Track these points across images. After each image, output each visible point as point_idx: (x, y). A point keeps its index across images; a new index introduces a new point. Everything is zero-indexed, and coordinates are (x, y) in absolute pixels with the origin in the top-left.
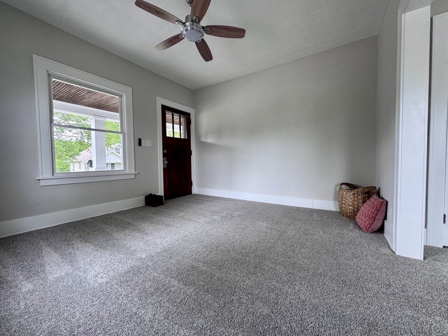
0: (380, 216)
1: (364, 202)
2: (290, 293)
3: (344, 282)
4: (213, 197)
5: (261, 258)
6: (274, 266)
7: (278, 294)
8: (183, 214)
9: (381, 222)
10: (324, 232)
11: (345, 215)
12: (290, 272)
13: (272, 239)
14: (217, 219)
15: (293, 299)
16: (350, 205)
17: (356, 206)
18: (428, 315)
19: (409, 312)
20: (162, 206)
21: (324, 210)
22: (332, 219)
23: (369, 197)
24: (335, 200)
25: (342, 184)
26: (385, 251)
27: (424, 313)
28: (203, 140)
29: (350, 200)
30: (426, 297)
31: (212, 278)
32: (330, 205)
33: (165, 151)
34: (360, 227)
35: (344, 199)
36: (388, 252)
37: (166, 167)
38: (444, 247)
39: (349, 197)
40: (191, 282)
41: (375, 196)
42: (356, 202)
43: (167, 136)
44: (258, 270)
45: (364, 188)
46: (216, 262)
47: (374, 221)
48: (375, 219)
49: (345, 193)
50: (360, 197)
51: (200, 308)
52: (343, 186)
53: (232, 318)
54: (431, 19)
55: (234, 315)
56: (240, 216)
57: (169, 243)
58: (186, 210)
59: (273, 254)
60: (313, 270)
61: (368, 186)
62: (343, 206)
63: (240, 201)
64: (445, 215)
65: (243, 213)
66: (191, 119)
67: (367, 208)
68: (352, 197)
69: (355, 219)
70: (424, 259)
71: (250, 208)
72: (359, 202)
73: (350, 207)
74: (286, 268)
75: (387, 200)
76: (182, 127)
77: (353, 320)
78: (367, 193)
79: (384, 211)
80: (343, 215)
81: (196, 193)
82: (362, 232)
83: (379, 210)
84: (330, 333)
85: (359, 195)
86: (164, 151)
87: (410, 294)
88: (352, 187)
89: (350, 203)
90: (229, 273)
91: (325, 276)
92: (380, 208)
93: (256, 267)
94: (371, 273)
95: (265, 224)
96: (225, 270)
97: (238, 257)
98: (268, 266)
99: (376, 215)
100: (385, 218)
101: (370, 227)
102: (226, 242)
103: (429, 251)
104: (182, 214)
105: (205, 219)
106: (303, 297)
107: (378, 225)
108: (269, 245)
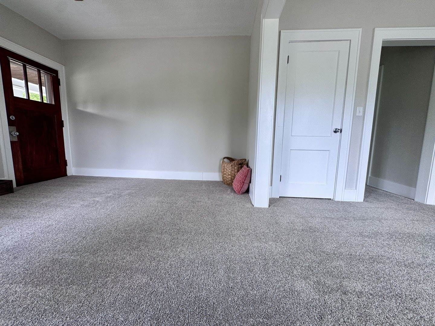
0: (247, 181)
1: (238, 171)
2: (171, 256)
3: (218, 235)
4: (98, 177)
5: (147, 231)
6: (159, 236)
7: (159, 261)
8: (49, 200)
9: (248, 185)
10: (209, 198)
11: (226, 183)
12: (174, 238)
13: (162, 211)
14: (101, 200)
15: (174, 261)
16: (229, 175)
17: (233, 175)
18: (266, 242)
19: (256, 244)
20: (11, 195)
21: (211, 181)
22: (216, 187)
23: (241, 167)
24: (219, 171)
25: (224, 158)
26: (249, 205)
27: (264, 242)
28: (81, 108)
29: (229, 171)
30: (267, 231)
31: (81, 266)
32: (216, 177)
33: (13, 118)
34: (235, 191)
35: (225, 170)
36: (250, 206)
37: (16, 139)
38: (280, 197)
39: (229, 168)
40: (47, 280)
41: (245, 166)
42: (233, 172)
43: (14, 96)
44: (141, 244)
45: (238, 160)
46: (91, 247)
47: (243, 184)
48: (244, 183)
49: (226, 165)
50: (236, 168)
51: (57, 306)
52: (226, 160)
53: (103, 301)
54: (280, 32)
55: (106, 297)
56: (129, 194)
57: (16, 240)
58: (55, 195)
59: (160, 225)
60: (195, 231)
61: (241, 159)
62: (225, 175)
63: (133, 179)
64: (281, 176)
65: (133, 191)
66: (59, 79)
67: (239, 176)
68: (230, 168)
69: (232, 185)
70: (269, 207)
71: (142, 185)
72: (235, 172)
73: (229, 176)
74: (171, 235)
75: (251, 168)
76: (43, 88)
77: (220, 261)
78: (240, 164)
79: (250, 176)
80: (225, 184)
81: (74, 175)
82: (236, 195)
83: (246, 176)
84: (201, 279)
85: (235, 166)
86: (11, 117)
87: (258, 232)
88: (231, 160)
89: (229, 173)
90: (107, 255)
91: (204, 233)
92: (247, 175)
93: (140, 241)
94: (237, 223)
95: (157, 199)
96: (101, 253)
97: (121, 236)
98: (153, 237)
99: (245, 180)
100: (250, 182)
101: (241, 190)
102: (107, 223)
103: (272, 201)
104: (45, 201)
105: (82, 203)
106: (183, 256)
107: (245, 188)
108: (157, 217)
